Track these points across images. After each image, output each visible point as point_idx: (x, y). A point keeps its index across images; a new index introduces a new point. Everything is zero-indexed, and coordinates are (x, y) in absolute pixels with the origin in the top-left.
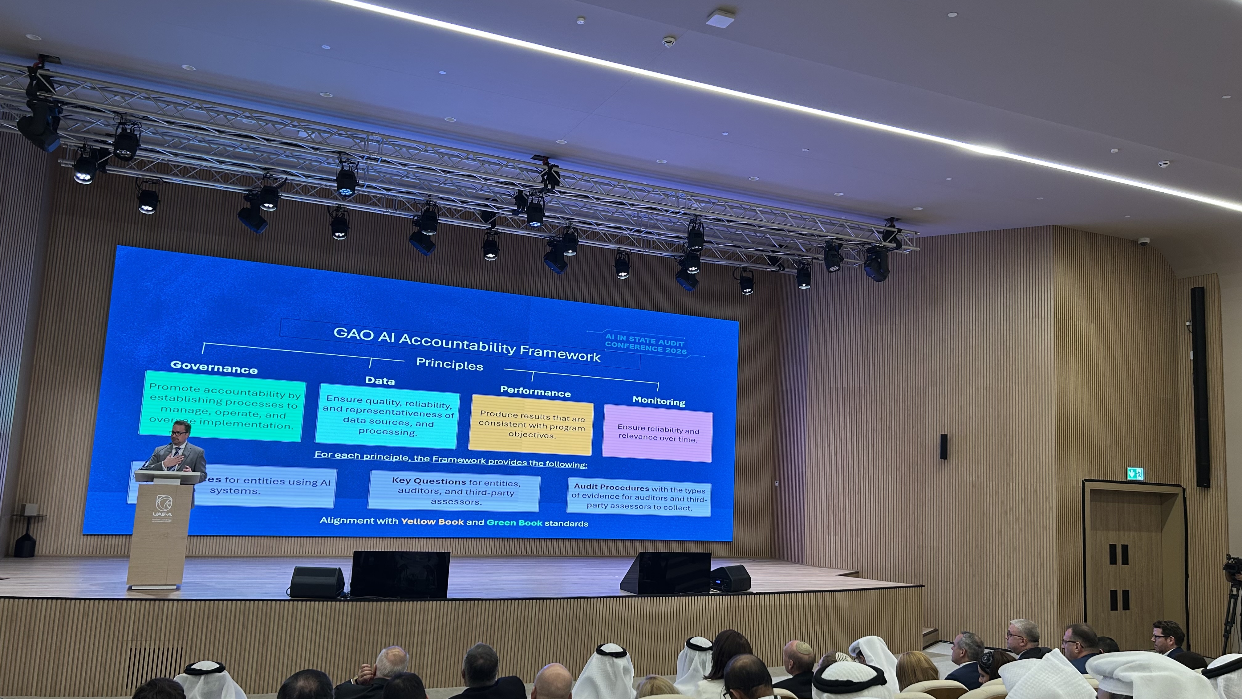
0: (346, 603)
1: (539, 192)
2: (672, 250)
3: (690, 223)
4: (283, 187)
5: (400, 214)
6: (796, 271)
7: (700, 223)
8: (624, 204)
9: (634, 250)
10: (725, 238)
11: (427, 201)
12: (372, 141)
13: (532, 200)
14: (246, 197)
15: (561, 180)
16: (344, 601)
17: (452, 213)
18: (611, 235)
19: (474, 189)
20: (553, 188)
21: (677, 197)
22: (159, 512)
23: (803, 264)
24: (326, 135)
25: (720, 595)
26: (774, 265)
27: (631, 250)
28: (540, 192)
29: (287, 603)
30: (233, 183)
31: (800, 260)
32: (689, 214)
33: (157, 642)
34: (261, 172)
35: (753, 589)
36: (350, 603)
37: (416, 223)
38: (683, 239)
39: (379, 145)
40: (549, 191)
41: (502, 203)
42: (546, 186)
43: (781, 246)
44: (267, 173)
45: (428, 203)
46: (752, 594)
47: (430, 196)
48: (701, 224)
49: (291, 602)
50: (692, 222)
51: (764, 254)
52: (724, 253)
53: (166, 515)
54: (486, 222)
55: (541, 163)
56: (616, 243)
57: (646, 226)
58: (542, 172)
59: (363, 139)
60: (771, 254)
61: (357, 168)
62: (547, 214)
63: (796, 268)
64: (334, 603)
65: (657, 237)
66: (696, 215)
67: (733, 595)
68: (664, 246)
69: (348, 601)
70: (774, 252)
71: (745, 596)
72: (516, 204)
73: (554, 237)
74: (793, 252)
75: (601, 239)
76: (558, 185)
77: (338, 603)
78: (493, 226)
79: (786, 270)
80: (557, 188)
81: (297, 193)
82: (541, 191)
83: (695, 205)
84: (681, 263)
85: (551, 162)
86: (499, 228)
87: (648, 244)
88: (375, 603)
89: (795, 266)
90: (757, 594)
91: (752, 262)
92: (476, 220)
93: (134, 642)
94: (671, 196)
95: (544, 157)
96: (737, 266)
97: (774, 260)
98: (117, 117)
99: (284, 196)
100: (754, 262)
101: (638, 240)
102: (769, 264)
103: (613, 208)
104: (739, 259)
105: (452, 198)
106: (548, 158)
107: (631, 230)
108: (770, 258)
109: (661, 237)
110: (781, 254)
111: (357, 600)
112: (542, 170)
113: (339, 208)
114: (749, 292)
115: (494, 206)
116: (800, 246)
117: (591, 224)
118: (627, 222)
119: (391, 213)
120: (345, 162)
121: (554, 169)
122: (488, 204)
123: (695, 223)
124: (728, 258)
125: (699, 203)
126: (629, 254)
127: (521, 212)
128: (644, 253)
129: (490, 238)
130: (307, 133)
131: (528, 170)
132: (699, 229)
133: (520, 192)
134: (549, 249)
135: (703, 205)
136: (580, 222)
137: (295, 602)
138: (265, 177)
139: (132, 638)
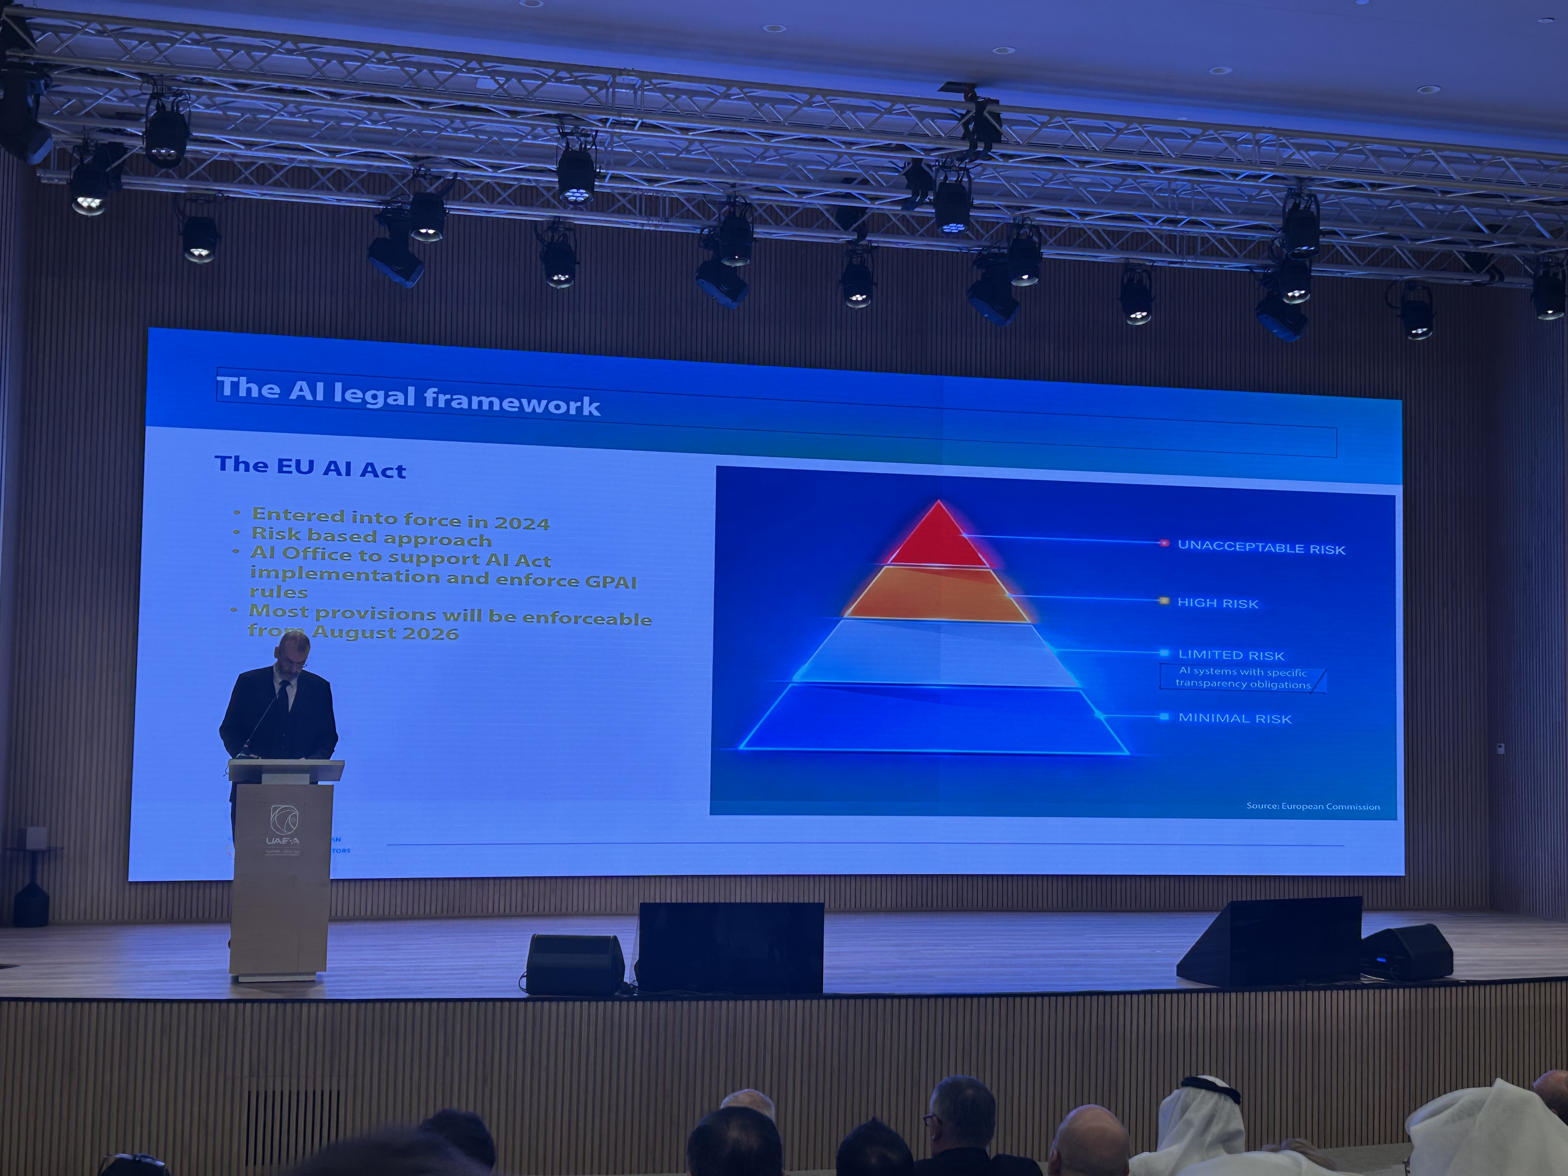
0: (632, 1004)
1: (958, 160)
2: (1245, 256)
3: (1287, 197)
4: (451, 192)
5: (677, 226)
6: (1531, 281)
7: (1310, 196)
8: (1140, 168)
9: (1160, 260)
10: (1366, 221)
11: (729, 197)
12: (622, 86)
13: (946, 178)
14: (380, 216)
15: (1005, 128)
16: (628, 1000)
17: (775, 216)
18: (1108, 233)
19: (823, 164)
20: (988, 148)
21: (1257, 142)
22: (276, 836)
23: (1547, 265)
24: (531, 83)
25: (1386, 987)
26: (1478, 271)
27: (1154, 261)
28: (961, 160)
29: (522, 1004)
30: (355, 191)
31: (1538, 258)
32: (1283, 178)
33: (294, 1081)
34: (409, 166)
35: (1459, 974)
36: (640, 1004)
37: (707, 242)
38: (1272, 229)
39: (635, 93)
40: (978, 156)
41: (880, 187)
42: (974, 146)
43: (1493, 228)
44: (420, 166)
45: (731, 201)
46: (1457, 984)
47: (733, 186)
48: (1312, 196)
49: (530, 1004)
50: (1291, 194)
51: (1455, 249)
52: (1361, 252)
53: (288, 843)
54: (846, 227)
55: (960, 97)
56: (1122, 248)
57: (1186, 208)
58: (963, 116)
59: (602, 85)
60: (1471, 248)
61: (594, 143)
62: (976, 202)
63: (1529, 276)
64: (609, 1003)
65: (1213, 230)
66: (1300, 179)
67: (1416, 987)
68: (1227, 247)
69: (636, 1000)
70: (1477, 243)
71: (1443, 989)
72: (908, 187)
73: (988, 247)
74: (1522, 240)
75: (1088, 244)
76: (999, 141)
77: (617, 1003)
78: (862, 236)
79: (1507, 280)
80: (997, 149)
81: (474, 200)
82: (962, 156)
83: (1297, 156)
84: (1266, 280)
85: (982, 93)
86: (875, 239)
87: (1190, 246)
88: (686, 1003)
89: (1526, 270)
90: (1470, 983)
91: (1427, 268)
92: (826, 226)
93: (254, 1080)
94: (1243, 142)
95: (965, 84)
96: (1393, 279)
97: (1478, 261)
98: (145, 85)
99: (454, 208)
100: (1433, 267)
101: (1171, 239)
102: (1466, 270)
103: (1114, 177)
104: (1398, 263)
105: (780, 186)
106: (973, 86)
107: (1155, 220)
108: (1468, 256)
109: (1222, 231)
110: (1496, 246)
111: (652, 999)
112: (964, 112)
113: (555, 224)
114: (1423, 334)
115: (863, 195)
116: (1538, 226)
117: (1068, 215)
118: (1146, 205)
119: (656, 225)
120: (571, 134)
121: (989, 108)
122: (854, 192)
123: (1299, 195)
124: (1373, 264)
125: (1307, 151)
126: (1151, 271)
127: (921, 203)
128: (1185, 266)
129: (855, 261)
130: (497, 81)
131: (934, 116)
132: (1307, 208)
133: (917, 162)
134: (977, 274)
135: (1313, 153)
136: (1043, 212)
137: (539, 1004)
138: (416, 175)
139: (250, 1072)
